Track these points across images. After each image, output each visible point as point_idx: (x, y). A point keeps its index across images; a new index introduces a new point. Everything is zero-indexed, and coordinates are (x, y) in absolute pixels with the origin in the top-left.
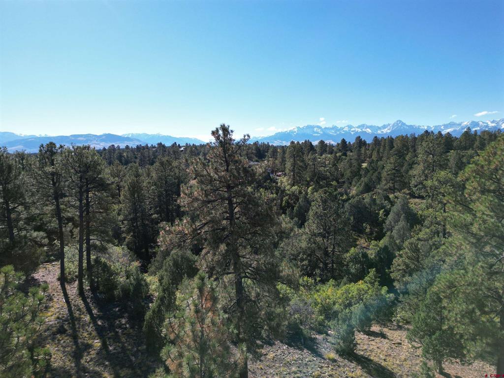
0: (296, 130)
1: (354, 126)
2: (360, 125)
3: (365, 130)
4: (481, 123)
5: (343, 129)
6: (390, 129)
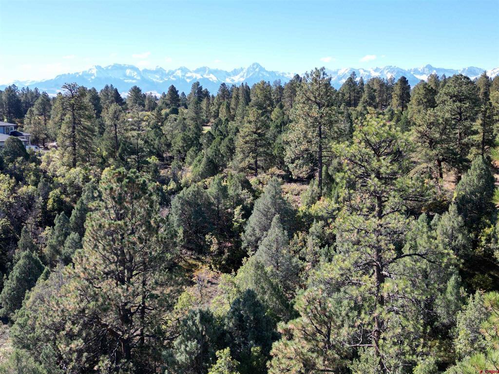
0: (94, 71)
1: (191, 70)
2: (199, 68)
3: (208, 77)
4: (362, 72)
5: (173, 73)
6: (242, 77)
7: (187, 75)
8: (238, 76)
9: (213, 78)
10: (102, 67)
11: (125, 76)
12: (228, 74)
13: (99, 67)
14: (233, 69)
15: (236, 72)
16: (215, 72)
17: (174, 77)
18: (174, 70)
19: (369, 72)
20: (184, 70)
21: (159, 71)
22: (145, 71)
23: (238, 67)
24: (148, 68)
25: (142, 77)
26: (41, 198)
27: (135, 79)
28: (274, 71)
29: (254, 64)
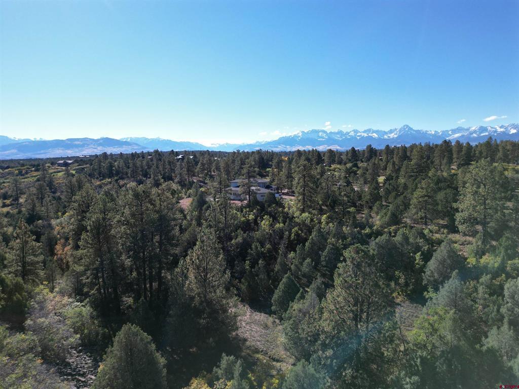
1: (361, 131)
2: (366, 129)
3: (371, 135)
4: (489, 128)
5: (349, 133)
6: (396, 134)
7: (358, 135)
8: (393, 134)
9: (375, 135)
10: (305, 131)
11: (319, 136)
12: (386, 133)
13: (303, 132)
14: (389, 130)
15: (391, 131)
16: (377, 132)
17: (349, 136)
18: (349, 131)
19: (496, 128)
20: (356, 131)
21: (340, 133)
22: (331, 133)
23: (393, 128)
24: (333, 131)
25: (329, 137)
26: (287, 232)
27: (324, 138)
28: (419, 129)
29: (404, 126)
